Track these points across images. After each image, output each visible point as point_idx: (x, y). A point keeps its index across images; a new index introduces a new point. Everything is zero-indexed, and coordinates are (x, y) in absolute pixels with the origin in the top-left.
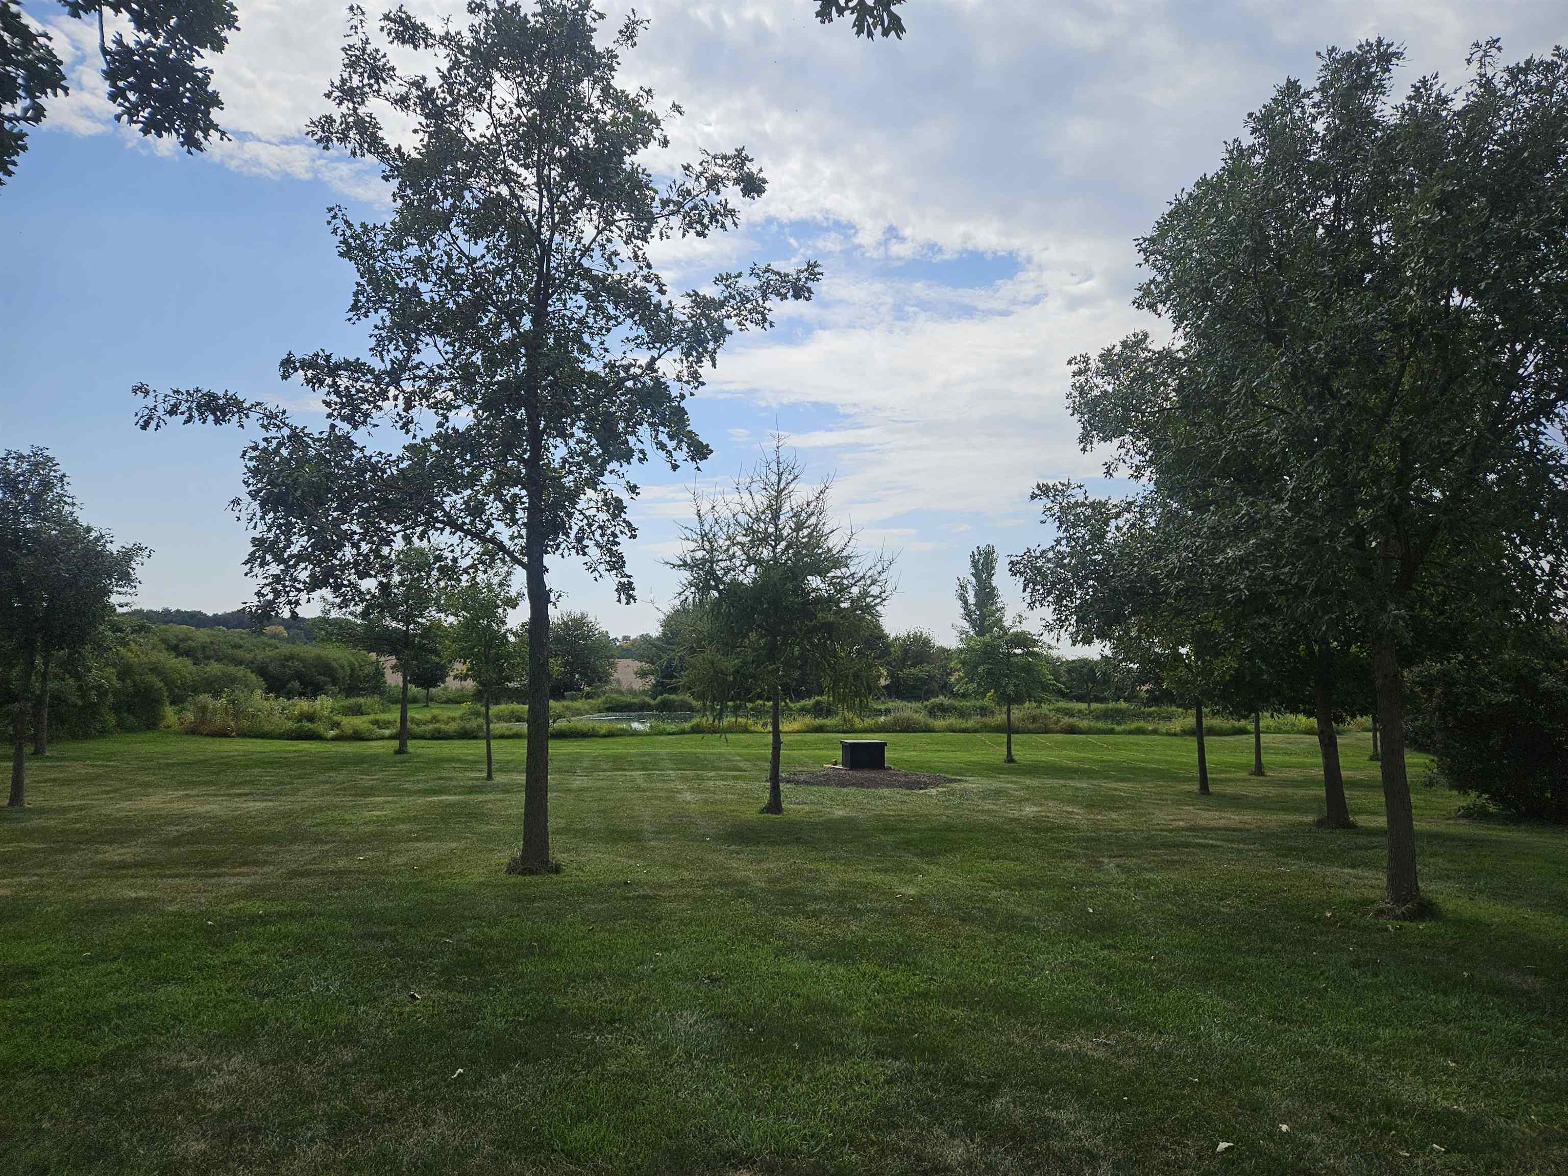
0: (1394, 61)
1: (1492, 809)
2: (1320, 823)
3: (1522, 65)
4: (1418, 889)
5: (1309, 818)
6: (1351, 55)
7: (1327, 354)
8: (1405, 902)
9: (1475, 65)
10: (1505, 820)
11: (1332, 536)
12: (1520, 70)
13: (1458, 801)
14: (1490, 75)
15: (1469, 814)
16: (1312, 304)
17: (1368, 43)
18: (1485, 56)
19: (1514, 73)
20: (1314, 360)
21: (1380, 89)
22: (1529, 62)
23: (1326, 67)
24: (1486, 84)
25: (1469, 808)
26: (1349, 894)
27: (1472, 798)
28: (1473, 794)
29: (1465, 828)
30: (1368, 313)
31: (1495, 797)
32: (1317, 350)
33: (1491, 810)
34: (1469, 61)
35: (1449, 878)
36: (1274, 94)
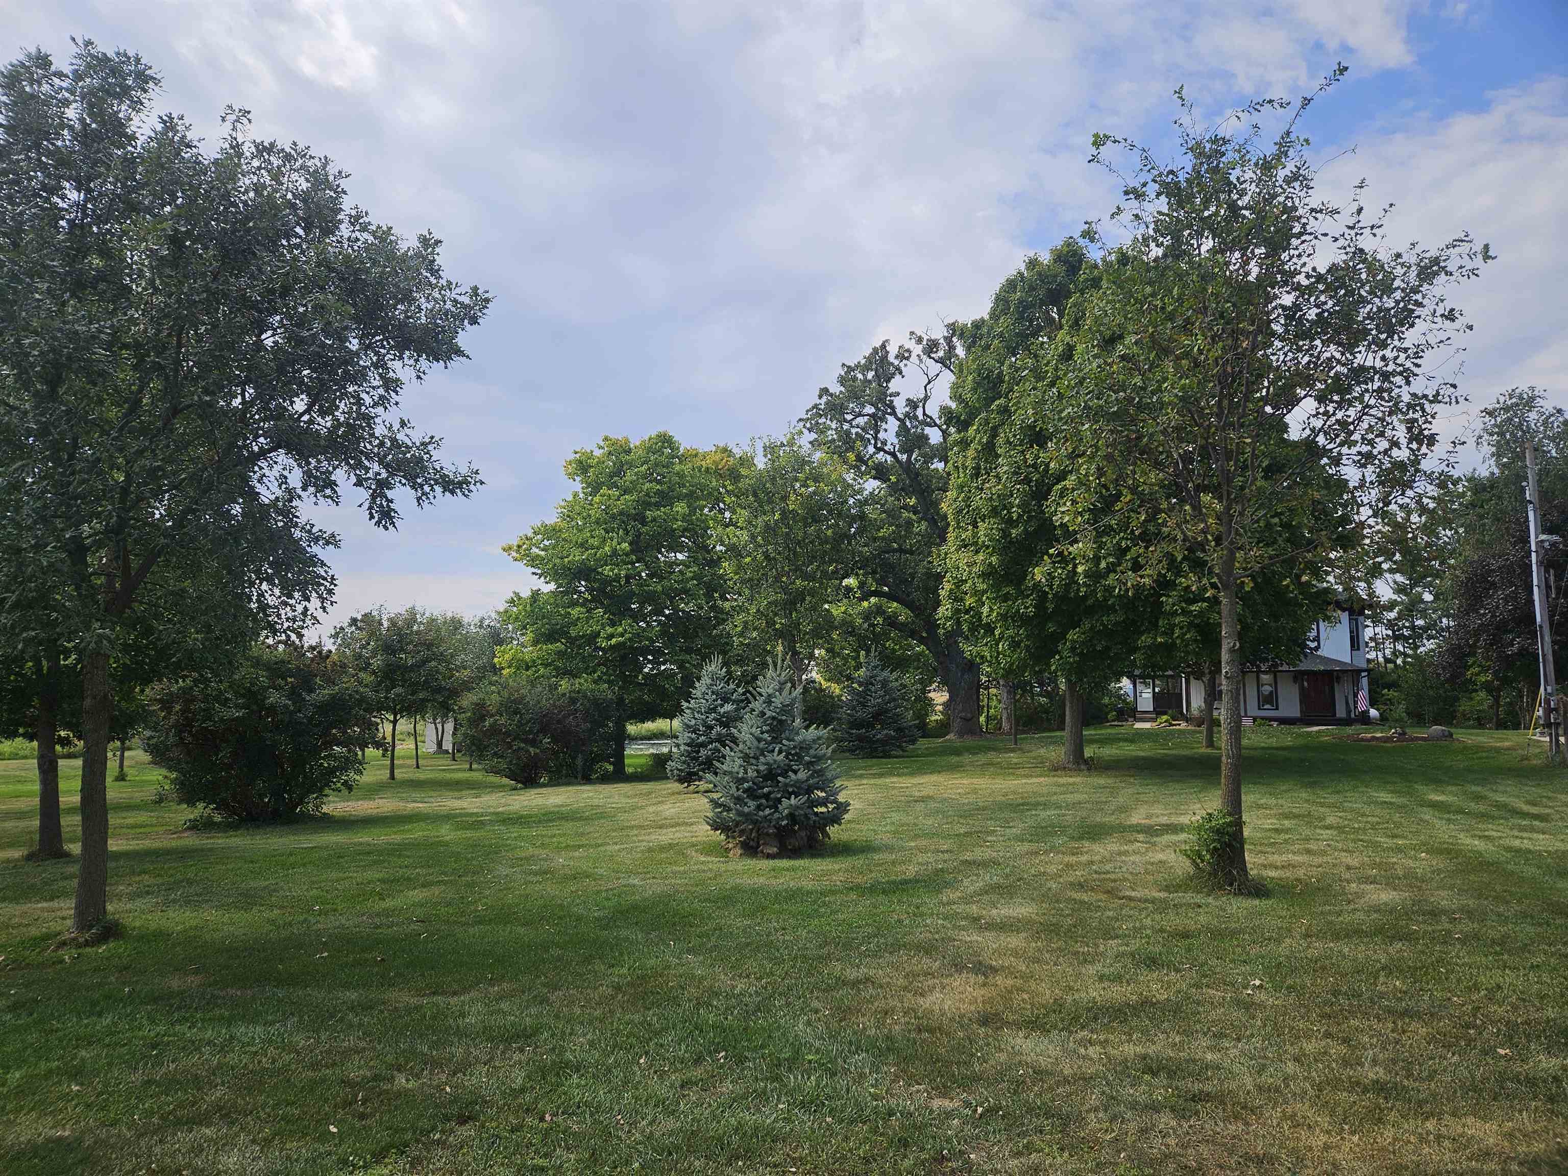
0: (151, 84)
1: (218, 818)
2: (29, 857)
3: (266, 144)
4: (105, 912)
5: (16, 854)
6: (106, 59)
7: (42, 353)
8: (91, 927)
9: (228, 125)
10: (227, 827)
11: (38, 547)
12: (265, 148)
13: (188, 813)
14: (240, 141)
15: (195, 826)
16: (37, 296)
17: (125, 55)
18: (237, 121)
19: (263, 150)
20: (28, 355)
21: (136, 105)
22: (272, 145)
23: (79, 56)
24: (236, 147)
25: (196, 820)
26: (34, 932)
27: (200, 810)
28: (201, 805)
29: (191, 840)
30: (91, 323)
31: (222, 806)
32: (33, 346)
33: (215, 819)
34: (223, 119)
35: (148, 893)
36: (22, 57)
